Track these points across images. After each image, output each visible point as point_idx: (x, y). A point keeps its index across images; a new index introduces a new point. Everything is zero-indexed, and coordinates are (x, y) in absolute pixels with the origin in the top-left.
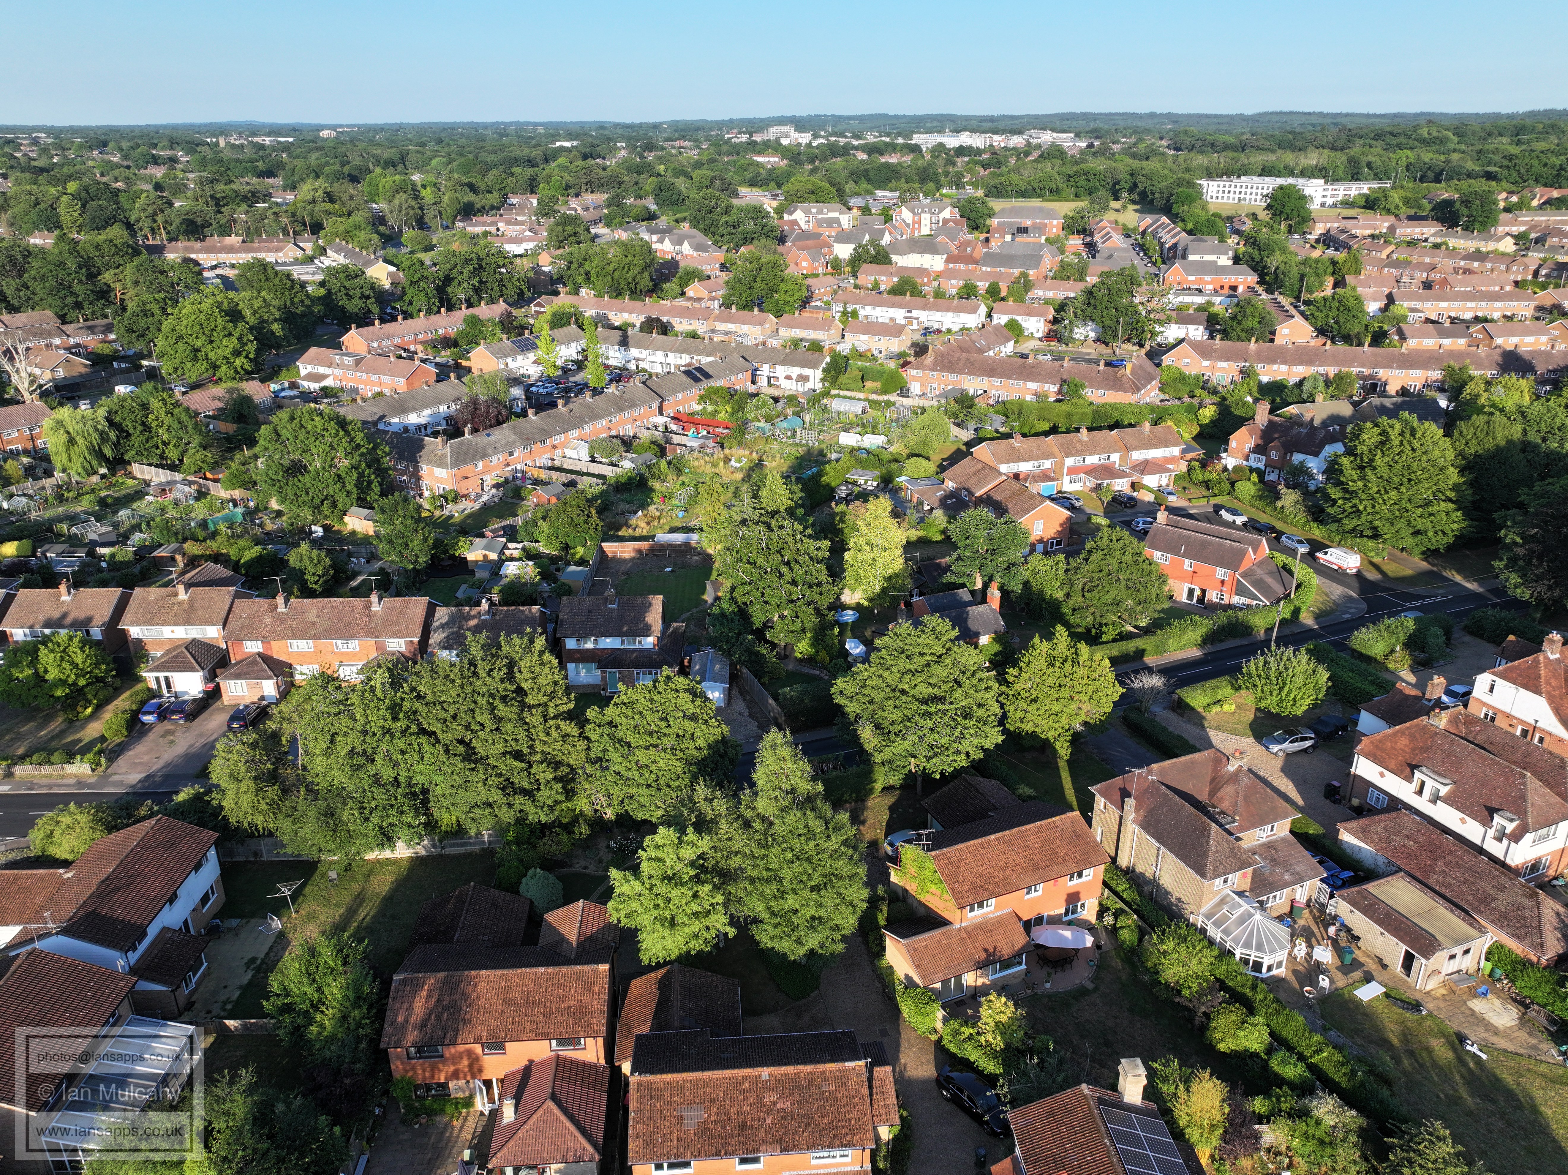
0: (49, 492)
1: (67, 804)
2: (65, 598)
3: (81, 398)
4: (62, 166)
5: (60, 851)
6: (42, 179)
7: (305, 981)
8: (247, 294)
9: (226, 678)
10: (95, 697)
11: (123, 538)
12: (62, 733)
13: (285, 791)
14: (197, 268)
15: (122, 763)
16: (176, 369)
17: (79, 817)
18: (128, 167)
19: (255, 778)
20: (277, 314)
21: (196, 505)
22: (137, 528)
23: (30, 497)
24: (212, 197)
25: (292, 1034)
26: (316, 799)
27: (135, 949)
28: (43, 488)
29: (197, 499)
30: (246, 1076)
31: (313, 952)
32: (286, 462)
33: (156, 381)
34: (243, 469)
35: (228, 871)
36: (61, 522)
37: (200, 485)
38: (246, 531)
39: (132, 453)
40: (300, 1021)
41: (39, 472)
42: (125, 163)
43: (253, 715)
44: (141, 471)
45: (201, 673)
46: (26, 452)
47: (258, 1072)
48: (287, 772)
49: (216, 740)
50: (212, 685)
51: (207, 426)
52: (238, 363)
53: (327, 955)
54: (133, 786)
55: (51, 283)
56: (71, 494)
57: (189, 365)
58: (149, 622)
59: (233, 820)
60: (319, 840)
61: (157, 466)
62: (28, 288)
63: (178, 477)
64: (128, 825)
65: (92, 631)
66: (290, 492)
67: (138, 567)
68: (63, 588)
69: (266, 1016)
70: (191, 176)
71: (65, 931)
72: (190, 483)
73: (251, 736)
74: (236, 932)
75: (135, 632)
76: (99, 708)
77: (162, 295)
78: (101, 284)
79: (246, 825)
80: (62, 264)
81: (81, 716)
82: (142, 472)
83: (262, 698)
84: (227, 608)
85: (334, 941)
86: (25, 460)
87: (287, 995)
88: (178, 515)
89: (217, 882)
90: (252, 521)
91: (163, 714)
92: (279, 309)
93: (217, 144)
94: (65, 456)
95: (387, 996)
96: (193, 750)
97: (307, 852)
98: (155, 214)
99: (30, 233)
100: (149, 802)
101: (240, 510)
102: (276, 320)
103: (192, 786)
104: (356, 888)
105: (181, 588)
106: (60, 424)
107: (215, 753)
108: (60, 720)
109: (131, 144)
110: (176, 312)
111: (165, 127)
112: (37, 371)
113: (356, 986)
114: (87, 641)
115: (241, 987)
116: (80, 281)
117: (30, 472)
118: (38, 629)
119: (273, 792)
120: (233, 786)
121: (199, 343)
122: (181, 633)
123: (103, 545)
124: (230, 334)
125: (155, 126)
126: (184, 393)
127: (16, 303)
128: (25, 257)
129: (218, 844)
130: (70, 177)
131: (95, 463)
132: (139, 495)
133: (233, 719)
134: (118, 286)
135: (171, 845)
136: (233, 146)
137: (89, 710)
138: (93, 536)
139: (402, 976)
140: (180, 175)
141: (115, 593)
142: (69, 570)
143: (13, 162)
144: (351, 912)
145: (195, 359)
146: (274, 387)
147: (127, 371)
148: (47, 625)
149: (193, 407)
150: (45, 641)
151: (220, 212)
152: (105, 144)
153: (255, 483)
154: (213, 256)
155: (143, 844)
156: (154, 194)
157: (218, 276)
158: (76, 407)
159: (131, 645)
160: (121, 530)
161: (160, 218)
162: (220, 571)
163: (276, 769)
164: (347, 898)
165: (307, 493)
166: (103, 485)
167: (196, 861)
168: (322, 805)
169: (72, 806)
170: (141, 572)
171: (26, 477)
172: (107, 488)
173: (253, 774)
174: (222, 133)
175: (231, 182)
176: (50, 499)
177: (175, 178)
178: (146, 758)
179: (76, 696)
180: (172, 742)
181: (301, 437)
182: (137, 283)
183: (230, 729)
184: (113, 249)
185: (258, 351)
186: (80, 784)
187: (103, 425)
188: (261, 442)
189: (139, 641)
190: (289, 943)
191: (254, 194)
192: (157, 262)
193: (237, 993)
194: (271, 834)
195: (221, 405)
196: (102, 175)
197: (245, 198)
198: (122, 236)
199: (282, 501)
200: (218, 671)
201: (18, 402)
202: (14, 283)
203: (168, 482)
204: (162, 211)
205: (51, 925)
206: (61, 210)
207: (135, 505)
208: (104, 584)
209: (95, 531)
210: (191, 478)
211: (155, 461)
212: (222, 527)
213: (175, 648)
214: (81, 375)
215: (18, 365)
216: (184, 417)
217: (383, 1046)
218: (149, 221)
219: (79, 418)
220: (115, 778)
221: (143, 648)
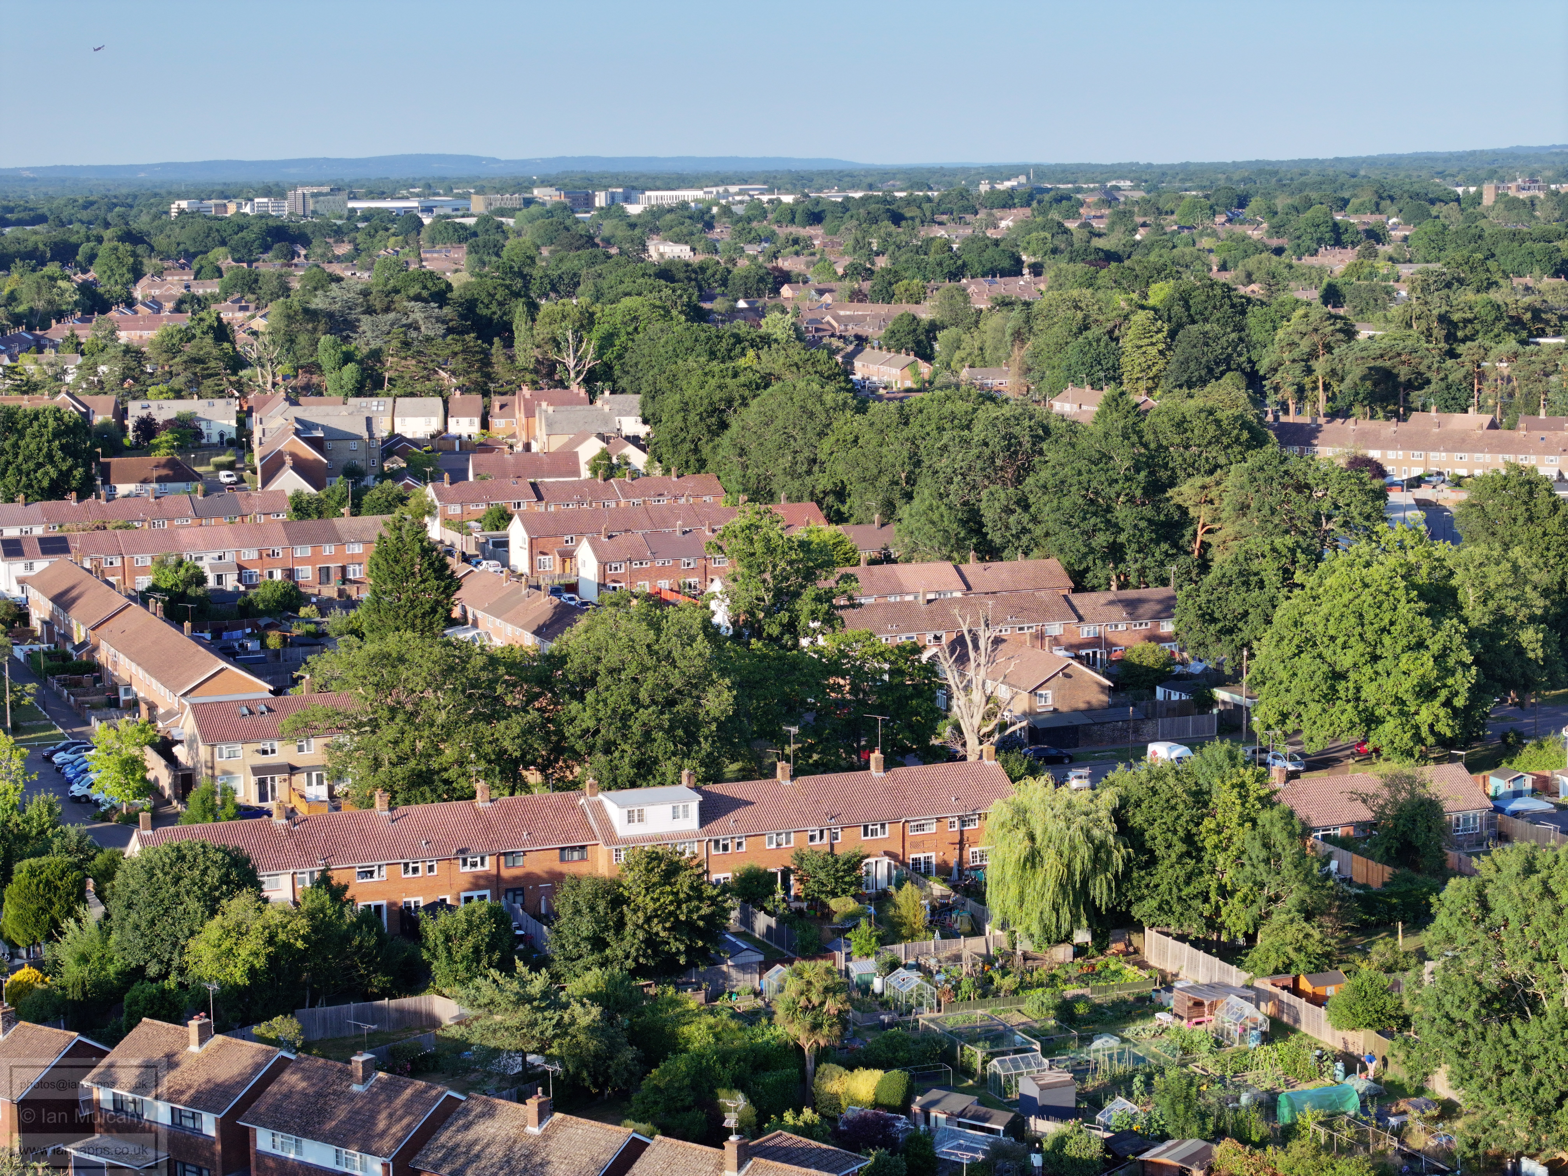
0: (966, 968)
3: (1075, 762)
4: (1148, 248)
6: (1105, 275)
8: (1476, 551)
11: (1089, 1106)
14: (1377, 483)
16: (1284, 717)
18: (1279, 251)
20: (1539, 605)
21: (1263, 1052)
22: (1123, 1085)
23: (927, 973)
24: (1443, 319)
28: (957, 958)
29: (1267, 1038)
32: (1491, 981)
33: (1236, 740)
34: (1385, 980)
36: (973, 1041)
37: (1280, 1005)
38: (1361, 1140)
39: (1151, 904)
41: (959, 920)
42: (1275, 242)
44: (1159, 949)
46: (944, 871)
51: (1326, 859)
52: (1425, 716)
55: (1074, 498)
56: (1009, 982)
57: (1315, 708)
61: (1196, 944)
62: (1026, 507)
63: (1236, 976)
66: (1486, 1057)
70: (1405, 270)
72: (1258, 997)
77: (1289, 540)
78: (1170, 507)
80: (1106, 457)
82: (1162, 953)
86: (938, 888)
88: (1214, 1071)
90: (1381, 1117)
92: (1546, 593)
93: (1477, 199)
94: (1013, 891)
98: (1313, 355)
99: (1056, 390)
101: (1359, 1083)
102: (1532, 619)
106: (1021, 814)
109: (1296, 200)
110: (1311, 581)
111: (1371, 162)
112: (1003, 692)
116: (1131, 499)
117: (941, 919)
121: (1345, 661)
123: (1046, 1112)
124: (1421, 645)
125: (1352, 161)
126: (1292, 776)
127: (996, 538)
128: (1037, 439)
130: (1159, 272)
131: (1068, 916)
132: (1144, 1007)
134: (1203, 514)
136: (1512, 204)
138: (1028, 1087)
140: (1383, 267)
142: (964, 1157)
143: (1060, 242)
145: (1330, 697)
146: (1497, 784)
147: (1181, 709)
149: (1301, 812)
151: (1452, 354)
152: (1243, 202)
153: (1406, 1022)
154: (1417, 455)
156: (1319, 310)
157: (1422, 504)
158: (1060, 781)
160: (1090, 1084)
161: (1320, 366)
165: (1527, 1070)
166: (1074, 972)
171: (930, 927)
172: (1082, 979)
174: (1492, 175)
175: (1491, 284)
176: (965, 986)
177: (1372, 275)
181: (1538, 922)
182: (1243, 509)
184: (1212, 429)
185: (1477, 692)
187: (1105, 828)
188: (1442, 919)
191: (1537, 314)
192: (1295, 464)
195: (1365, 814)
196: (1223, 267)
197: (1516, 323)
198: (1234, 404)
199: (1462, 1080)
201: (952, 757)
202: (1004, 494)
203: (1212, 988)
204: (1329, 348)
206: (1127, 343)
207: (1130, 1031)
209: (1036, 1076)
210: (1264, 984)
211: (1195, 929)
212: (1309, 1120)
214: (1090, 710)
215: (970, 673)
216: (1279, 836)
218: (1299, 367)
219: (1060, 806)
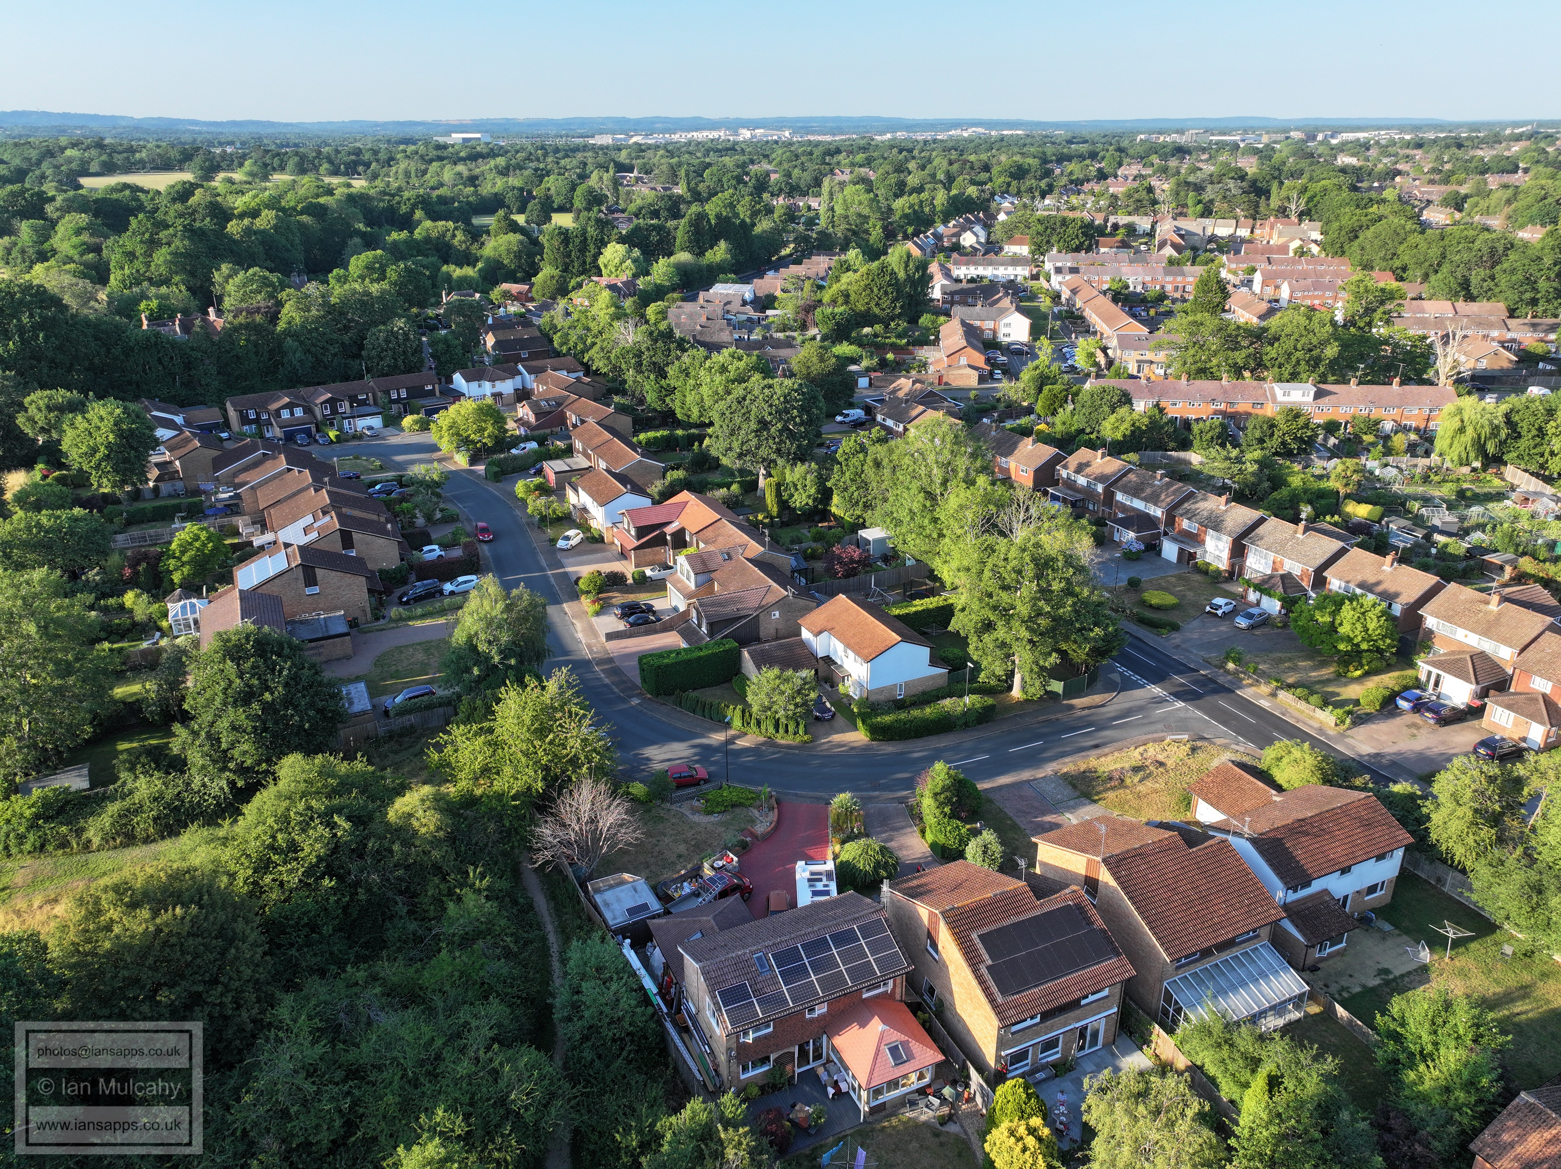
0: (1419, 470)
1: (1303, 741)
2: (1387, 568)
3: (1490, 391)
5: (1280, 777)
7: (1427, 1026)
9: (1497, 703)
10: (1369, 663)
11: (1465, 532)
12: (1327, 682)
13: (1501, 840)
15: (1362, 730)
17: (1307, 757)
19: (1476, 811)
21: (1554, 524)
22: (1481, 527)
23: (1401, 470)
25: (1389, 1063)
26: (1529, 866)
27: (1295, 891)
28: (1415, 466)
30: (1330, 1064)
31: (1448, 1006)
35: (1405, 878)
36: (1415, 500)
39: (1513, 455)
40: (1402, 1057)
41: (1420, 450)
43: (1506, 751)
44: (1513, 474)
45: (1473, 687)
46: (1417, 430)
47: (1342, 1069)
48: (1512, 824)
49: (1456, 755)
50: (1478, 703)
53: (1462, 1018)
54: (1361, 756)
55: (1519, 276)
56: (1437, 478)
58: (1448, 619)
59: (1434, 836)
60: (1512, 907)
61: (1532, 474)
62: (1493, 279)
63: (1549, 490)
64: (1340, 786)
65: (1394, 606)
67: (1464, 564)
68: (1389, 558)
69: (1374, 1028)
71: (1254, 841)
73: (1494, 770)
74: (1384, 936)
75: (1431, 622)
76: (1367, 674)
79: (1444, 848)
80: (1540, 258)
81: (1349, 674)
82: (1514, 476)
83: (1524, 739)
84: (1533, 636)
85: (1476, 1012)
86: (1413, 437)
87: (1403, 1025)
88: (1528, 527)
89: (1390, 881)
91: (1419, 706)
94: (1448, 441)
95: (1504, 1106)
96: (1429, 753)
97: (1493, 910)
99: (1522, 227)
100: (1368, 777)
103: (1412, 784)
104: (1526, 977)
105: (1495, 598)
106: (1459, 411)
107: (1449, 766)
108: (1332, 669)
112: (1463, 359)
113: (1476, 1072)
114: (1386, 614)
115: (1364, 986)
116: (1548, 279)
117: (1412, 449)
118: (1352, 586)
119: (1487, 833)
120: (1451, 805)
122: (1474, 641)
123: (1442, 533)
127: (1475, 292)
128: (1506, 249)
129: (1408, 848)
131: (1472, 455)
132: (1499, 496)
133: (1483, 744)
135: (1368, 825)
137: (1358, 673)
138: (1436, 522)
139: (1532, 1100)
141: (1431, 579)
142: (1402, 545)
143: (1542, 157)
144: (1507, 998)
147: (1551, 373)
148: (1361, 586)
150: (1353, 598)
155: (1345, 809)
158: (1482, 399)
159: (1421, 632)
160: (1466, 524)
162: (1545, 597)
163: (1502, 814)
164: (1511, 980)
166: (1469, 478)
167: (1381, 851)
168: (1534, 876)
169: (1306, 745)
170: (1464, 570)
171: (1406, 452)
172: (1472, 482)
173: (1477, 805)
176: (1417, 477)
178: (1384, 738)
179: (1354, 656)
180: (1414, 736)
183: (1475, 751)
186: (1321, 731)
187: (1500, 420)
189: (1430, 632)
190: (1428, 981)
193: (1357, 989)
194: (1464, 871)
200: (1492, 692)
201: (1432, 383)
202: (1484, 273)
203: (1535, 493)
205: (1246, 829)
207: (1490, 506)
208: (1425, 568)
209: (1441, 517)
211: (1533, 468)
213: (1460, 653)
214: (1502, 370)
215: (1448, 349)
217: (1472, 1147)
219: (1479, 409)
220: (1349, 741)
221: (1430, 639)
